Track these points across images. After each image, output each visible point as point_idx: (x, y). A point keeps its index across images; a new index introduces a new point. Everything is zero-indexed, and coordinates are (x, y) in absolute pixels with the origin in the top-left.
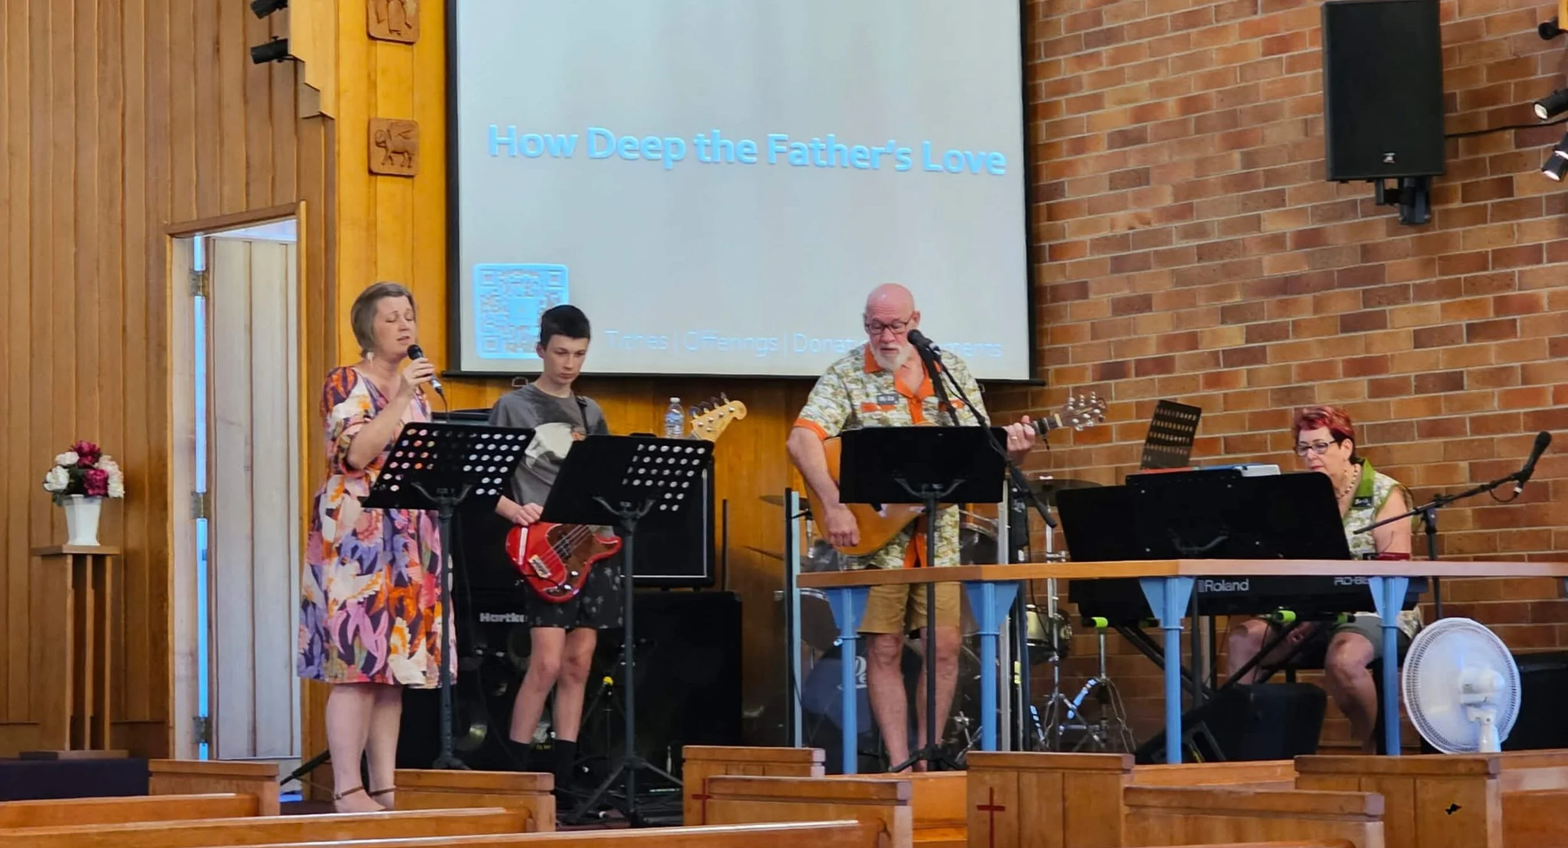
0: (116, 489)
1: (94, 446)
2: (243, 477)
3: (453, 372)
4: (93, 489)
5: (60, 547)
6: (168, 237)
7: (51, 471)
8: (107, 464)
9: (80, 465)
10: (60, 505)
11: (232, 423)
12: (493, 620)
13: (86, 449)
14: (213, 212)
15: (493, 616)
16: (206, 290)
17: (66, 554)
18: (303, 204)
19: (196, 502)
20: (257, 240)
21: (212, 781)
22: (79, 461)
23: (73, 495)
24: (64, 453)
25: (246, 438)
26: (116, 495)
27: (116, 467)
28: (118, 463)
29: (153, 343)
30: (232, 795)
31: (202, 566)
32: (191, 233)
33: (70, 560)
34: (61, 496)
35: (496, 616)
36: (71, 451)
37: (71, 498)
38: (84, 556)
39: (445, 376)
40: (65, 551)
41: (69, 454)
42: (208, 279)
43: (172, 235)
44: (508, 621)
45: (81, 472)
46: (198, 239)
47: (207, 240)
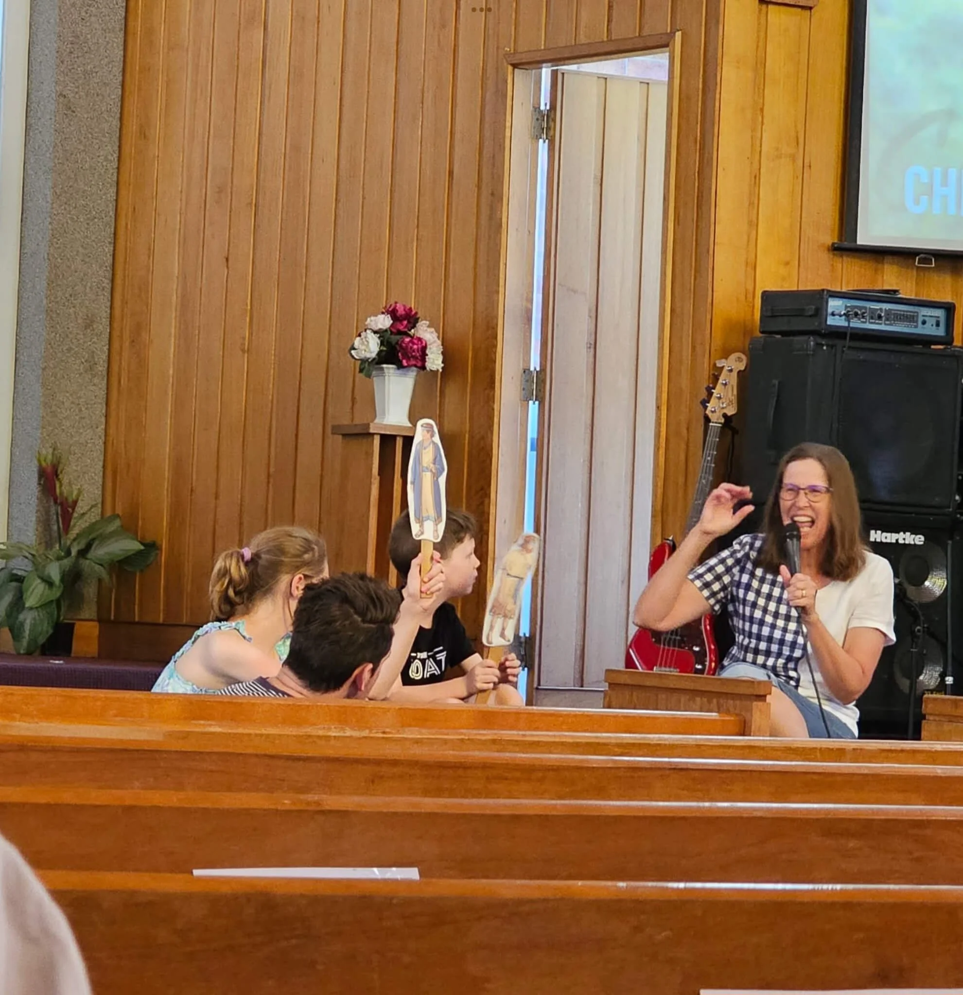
0: (435, 361)
1: (410, 309)
2: (583, 357)
3: (846, 244)
4: (408, 359)
5: (368, 426)
6: (510, 68)
7: (360, 335)
8: (426, 332)
9: (394, 330)
10: (369, 376)
11: (575, 292)
12: (884, 540)
13: (401, 311)
14: (563, 40)
15: (885, 534)
16: (551, 133)
17: (373, 434)
18: (678, 35)
19: (529, 381)
20: (612, 77)
21: (684, 698)
22: (392, 325)
23: (384, 366)
24: (376, 316)
25: (590, 311)
26: (434, 368)
27: (435, 335)
28: (437, 331)
29: (485, 192)
30: (714, 715)
31: (531, 457)
32: (538, 63)
33: (377, 441)
34: (369, 366)
35: (888, 535)
36: (383, 313)
37: (382, 369)
38: (393, 438)
39: (837, 249)
40: (371, 431)
41: (381, 317)
42: (554, 120)
43: (515, 66)
44: (901, 541)
45: (394, 338)
46: (546, 72)
47: (554, 74)
